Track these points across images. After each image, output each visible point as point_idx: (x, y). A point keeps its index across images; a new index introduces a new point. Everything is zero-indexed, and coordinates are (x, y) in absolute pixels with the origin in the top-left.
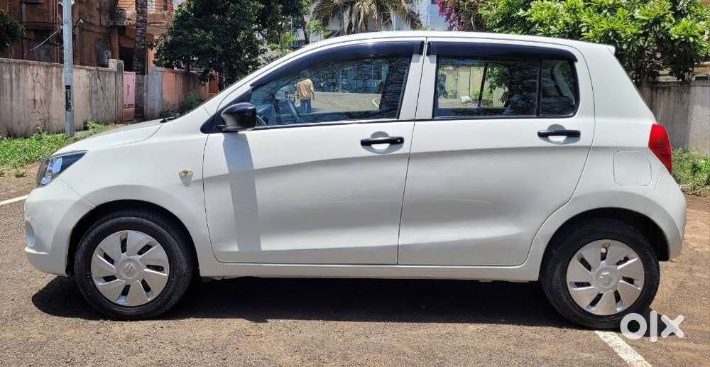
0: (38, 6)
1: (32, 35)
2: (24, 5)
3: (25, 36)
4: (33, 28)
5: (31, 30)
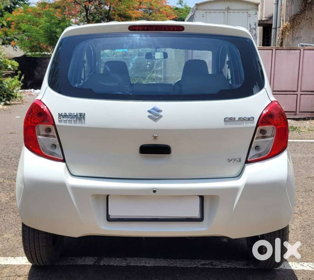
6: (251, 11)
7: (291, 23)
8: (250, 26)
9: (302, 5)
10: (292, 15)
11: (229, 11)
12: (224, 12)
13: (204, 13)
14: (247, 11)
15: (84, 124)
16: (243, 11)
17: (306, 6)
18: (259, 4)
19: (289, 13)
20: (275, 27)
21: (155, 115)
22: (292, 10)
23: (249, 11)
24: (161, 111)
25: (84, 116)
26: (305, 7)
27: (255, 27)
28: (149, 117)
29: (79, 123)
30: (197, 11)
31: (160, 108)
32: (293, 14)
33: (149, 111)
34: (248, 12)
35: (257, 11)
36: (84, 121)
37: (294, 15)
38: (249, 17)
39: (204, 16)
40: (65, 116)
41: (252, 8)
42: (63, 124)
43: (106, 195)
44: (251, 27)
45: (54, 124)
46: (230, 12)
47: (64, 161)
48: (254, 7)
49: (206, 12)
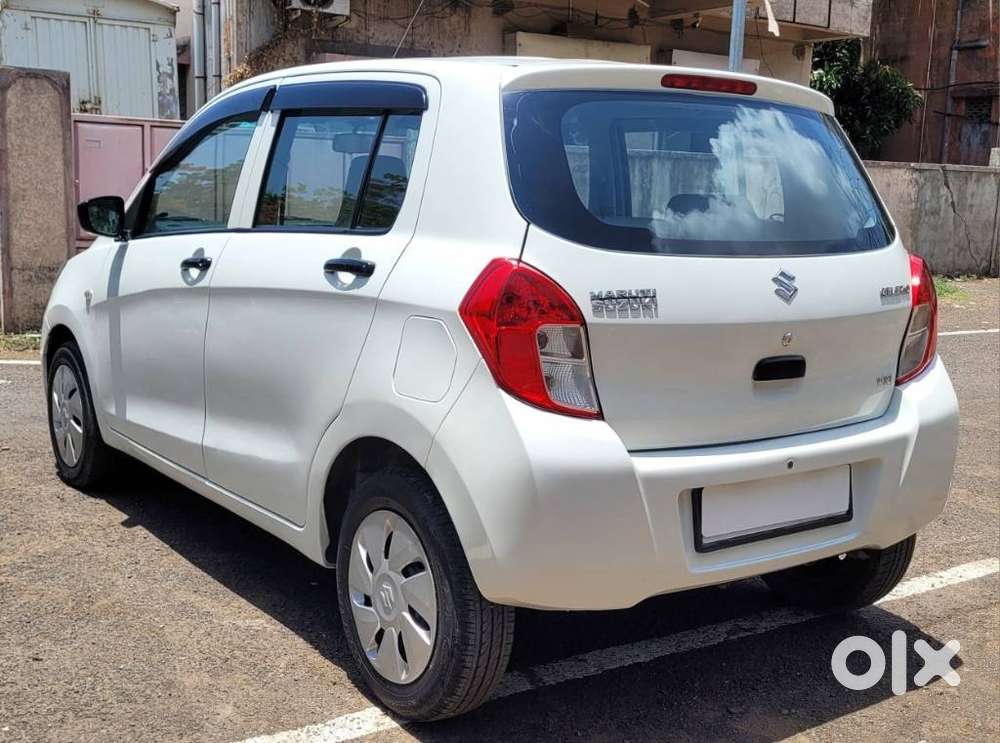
0: (979, 53)
1: (963, 108)
2: (955, 52)
3: (949, 111)
4: (964, 95)
5: (962, 98)
6: (157, 26)
7: (252, 68)
8: (158, 66)
9: (273, 24)
10: (253, 48)
11: (99, 21)
12: (85, 23)
13: (29, 19)
14: (147, 26)
15: (657, 316)
16: (136, 25)
17: (285, 28)
18: (179, 10)
19: (244, 41)
20: (202, 75)
21: (785, 287)
22: (251, 36)
23: (151, 27)
24: (793, 278)
25: (654, 296)
26: (285, 31)
27: (169, 72)
28: (777, 292)
29: (644, 317)
30: (6, 11)
31: (790, 272)
32: (254, 46)
33: (775, 280)
34: (149, 29)
35: (172, 28)
36: (656, 309)
37: (260, 49)
38: (153, 43)
39: (29, 26)
40: (610, 298)
41: (159, 19)
42: (605, 320)
43: (688, 490)
44: (161, 70)
45: (584, 323)
46: (102, 24)
47: (600, 416)
48: (166, 16)
49: (35, 18)
